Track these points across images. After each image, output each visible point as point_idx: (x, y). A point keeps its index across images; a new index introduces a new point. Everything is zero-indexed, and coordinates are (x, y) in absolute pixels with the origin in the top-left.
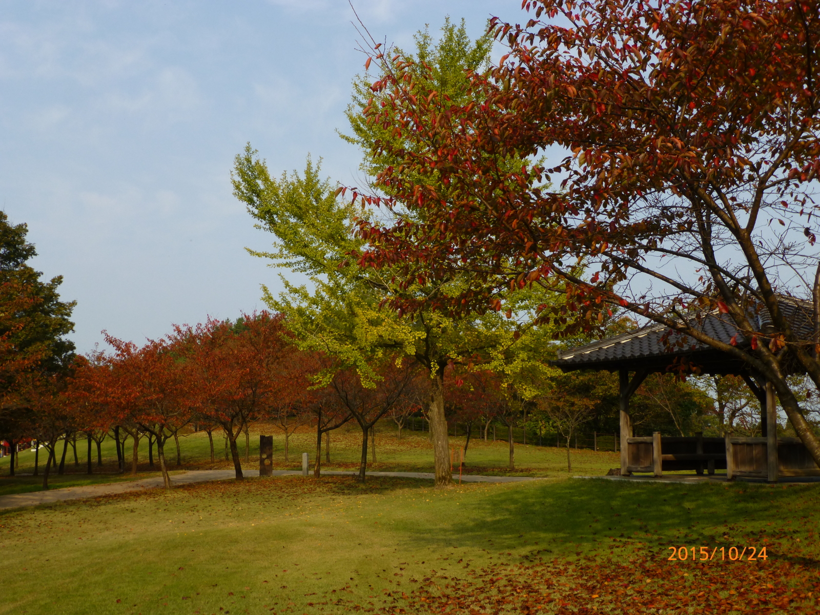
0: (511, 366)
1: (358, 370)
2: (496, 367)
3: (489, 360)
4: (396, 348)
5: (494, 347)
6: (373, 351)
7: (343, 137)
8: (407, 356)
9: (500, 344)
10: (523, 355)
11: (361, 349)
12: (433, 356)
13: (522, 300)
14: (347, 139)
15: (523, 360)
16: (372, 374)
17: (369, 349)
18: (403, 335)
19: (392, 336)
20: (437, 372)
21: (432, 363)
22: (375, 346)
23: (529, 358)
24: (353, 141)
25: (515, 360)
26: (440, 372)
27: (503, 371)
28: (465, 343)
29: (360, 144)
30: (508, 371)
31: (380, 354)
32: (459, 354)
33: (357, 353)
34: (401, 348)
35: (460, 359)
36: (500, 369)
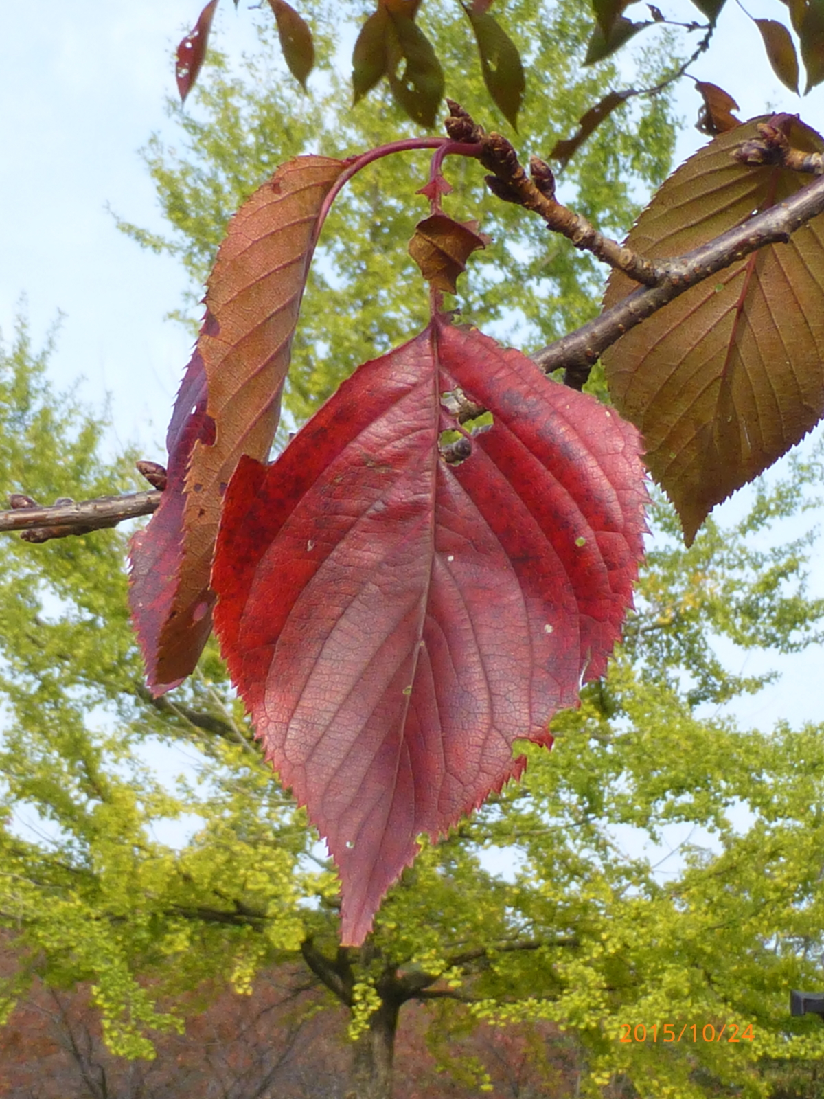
0: (634, 1010)
1: (95, 990)
2: (575, 1015)
3: (555, 986)
4: (240, 923)
5: (573, 946)
6: (157, 929)
7: (128, 229)
8: (275, 957)
9: (594, 935)
10: (675, 976)
11: (118, 920)
12: (367, 963)
13: (679, 789)
14: (140, 236)
15: (674, 995)
16: (144, 1009)
17: (143, 920)
18: (264, 878)
19: (228, 883)
20: (375, 1019)
21: (358, 987)
22: (168, 914)
23: (695, 992)
24: (157, 246)
25: (646, 994)
26: (385, 1021)
27: (599, 1030)
28: (476, 928)
29: (180, 255)
30: (616, 1029)
31: (180, 940)
32: (453, 962)
33: (98, 932)
34: (258, 928)
35: (454, 979)
36: (589, 1020)
